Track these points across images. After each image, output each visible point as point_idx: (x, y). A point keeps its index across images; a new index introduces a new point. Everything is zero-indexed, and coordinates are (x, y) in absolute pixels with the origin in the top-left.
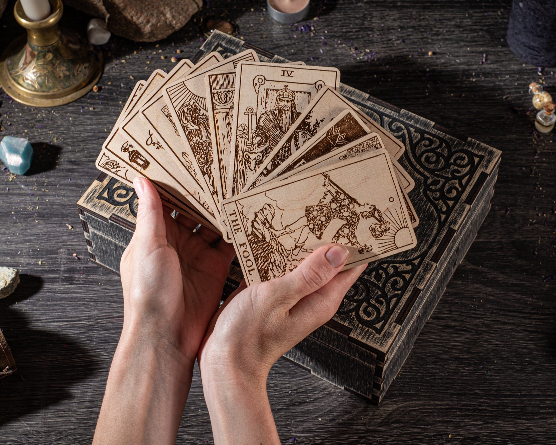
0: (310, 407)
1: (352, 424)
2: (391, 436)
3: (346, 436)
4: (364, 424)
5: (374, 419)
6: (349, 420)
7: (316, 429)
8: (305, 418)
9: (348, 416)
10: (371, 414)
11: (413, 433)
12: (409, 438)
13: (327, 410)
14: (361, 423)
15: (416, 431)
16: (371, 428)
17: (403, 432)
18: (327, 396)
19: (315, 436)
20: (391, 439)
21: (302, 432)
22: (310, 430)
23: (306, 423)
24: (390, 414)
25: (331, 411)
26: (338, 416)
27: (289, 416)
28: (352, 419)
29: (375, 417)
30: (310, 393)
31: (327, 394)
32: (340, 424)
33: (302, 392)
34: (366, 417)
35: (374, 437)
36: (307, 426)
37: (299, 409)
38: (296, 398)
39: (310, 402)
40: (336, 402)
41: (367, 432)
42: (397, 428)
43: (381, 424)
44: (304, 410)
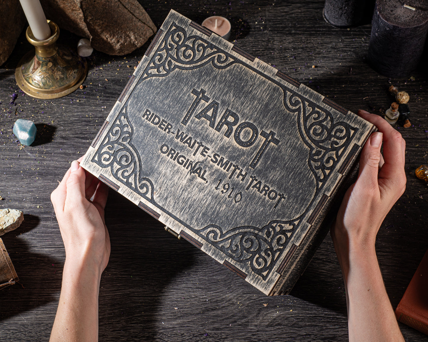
0: (219, 312)
1: (248, 326)
2: (275, 335)
3: (243, 333)
4: (256, 326)
5: (263, 322)
6: (246, 322)
7: (222, 328)
8: (216, 320)
9: (245, 319)
10: (261, 318)
11: (290, 333)
12: (287, 337)
13: (231, 315)
14: (254, 325)
15: (292, 331)
16: (261, 329)
17: (283, 332)
18: (231, 305)
19: (221, 333)
20: (274, 337)
21: (213, 330)
22: (218, 328)
23: (216, 323)
24: (275, 319)
25: (233, 316)
26: (238, 319)
27: (204, 318)
28: (248, 322)
29: (264, 321)
30: (219, 303)
31: (231, 304)
32: (239, 325)
33: (214, 302)
34: (258, 321)
35: (263, 335)
36: (216, 325)
37: (212, 313)
38: (209, 306)
39: (219, 309)
40: (237, 309)
41: (258, 331)
42: (279, 329)
43: (267, 326)
44: (214, 314)
